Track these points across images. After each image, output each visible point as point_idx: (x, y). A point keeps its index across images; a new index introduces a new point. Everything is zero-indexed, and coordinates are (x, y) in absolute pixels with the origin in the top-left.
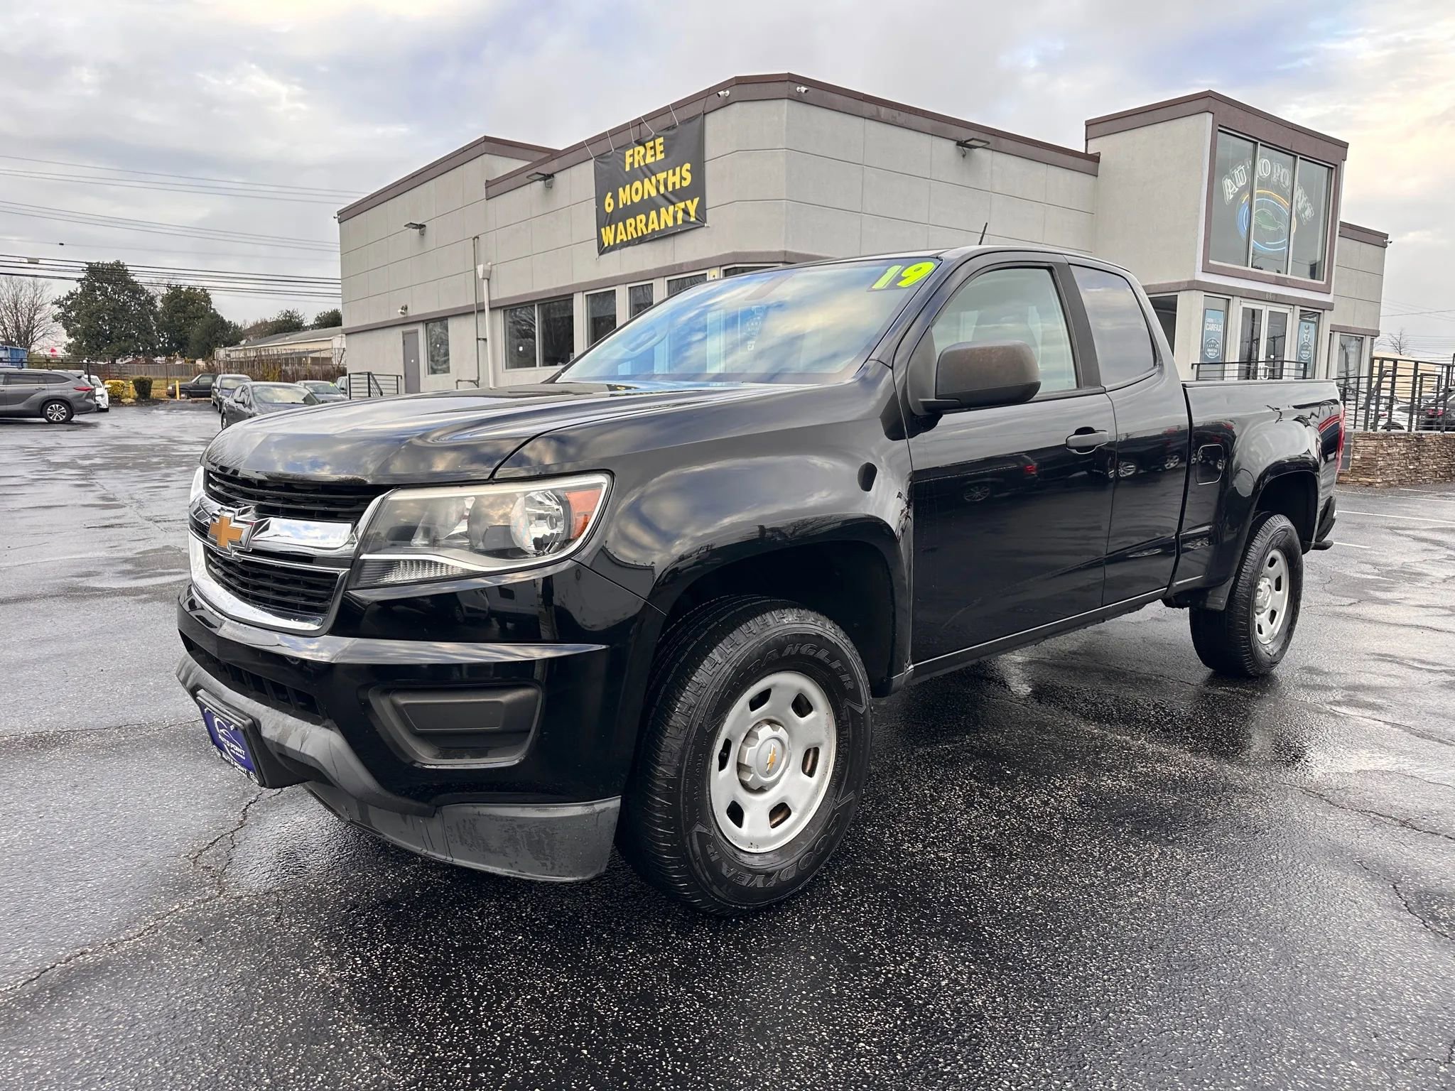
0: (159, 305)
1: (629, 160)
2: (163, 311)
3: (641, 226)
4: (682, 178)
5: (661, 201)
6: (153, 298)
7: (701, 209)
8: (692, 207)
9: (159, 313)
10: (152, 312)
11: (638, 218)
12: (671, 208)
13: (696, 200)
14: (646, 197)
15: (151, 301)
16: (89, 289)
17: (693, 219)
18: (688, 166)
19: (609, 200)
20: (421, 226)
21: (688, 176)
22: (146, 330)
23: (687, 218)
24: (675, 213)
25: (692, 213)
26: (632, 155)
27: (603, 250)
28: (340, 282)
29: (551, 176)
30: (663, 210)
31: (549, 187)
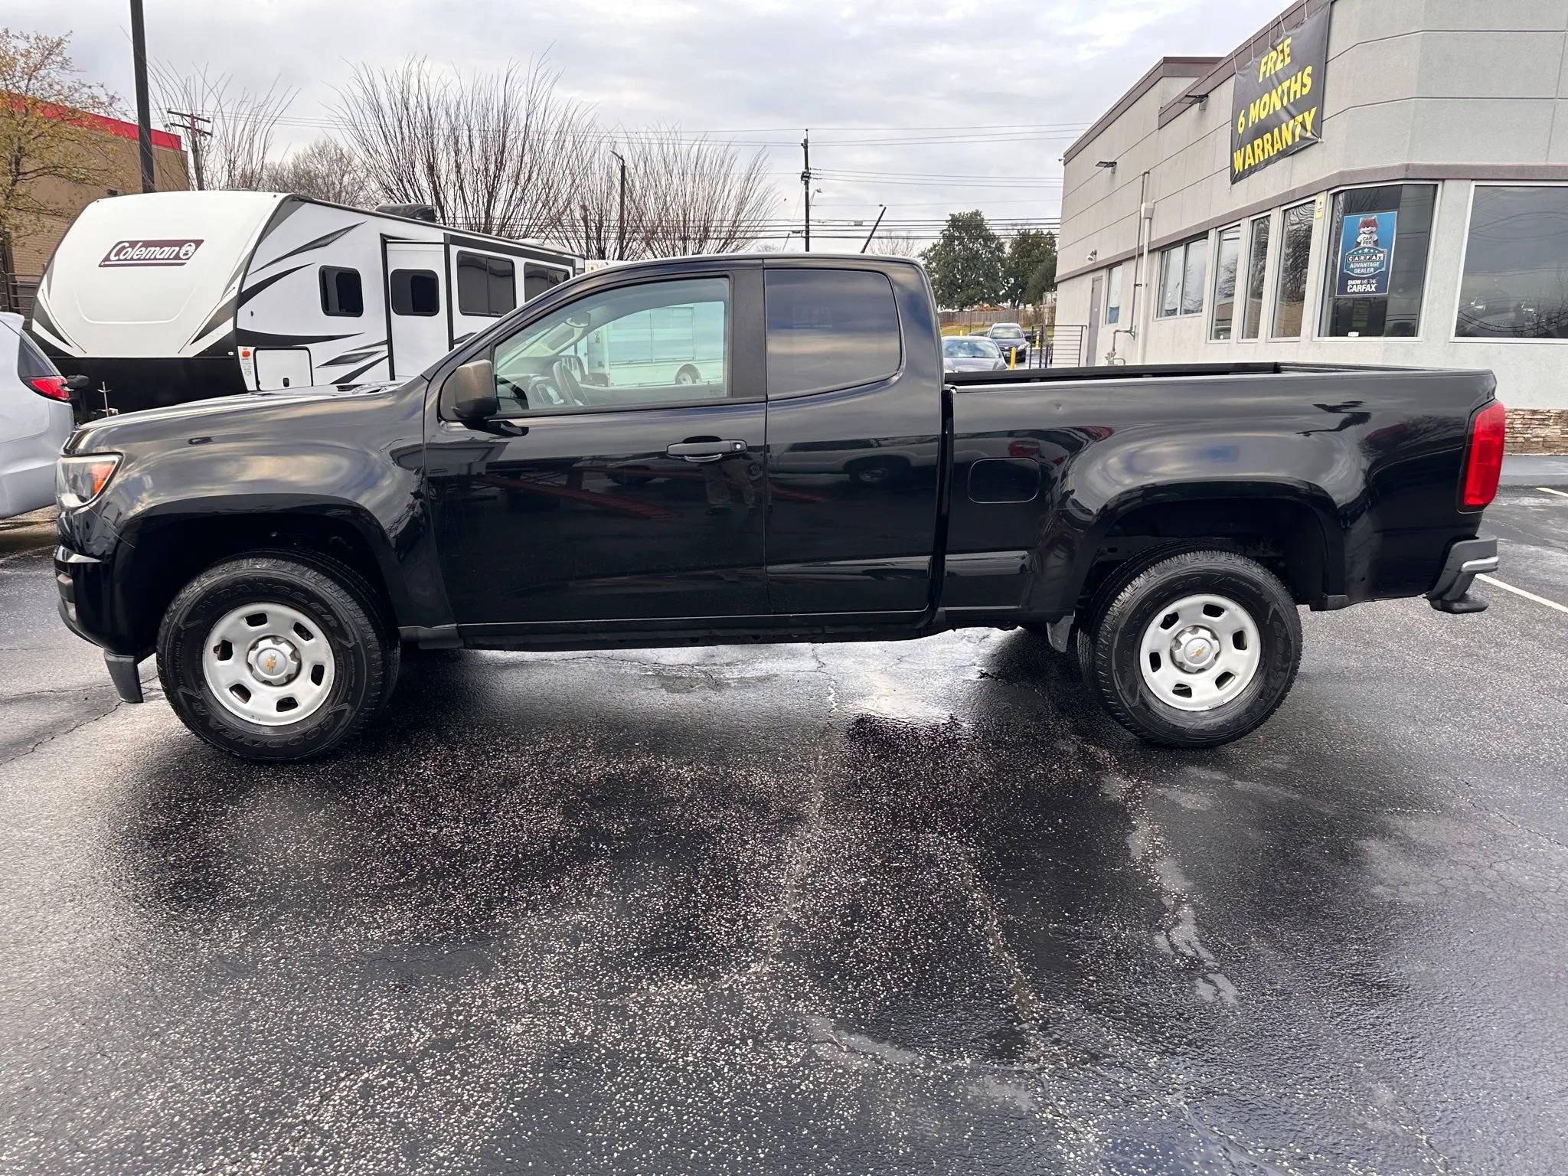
0: (1008, 250)
1: (1263, 69)
2: (1011, 258)
3: (1268, 146)
4: (1303, 85)
5: (1284, 116)
6: (1002, 245)
7: (1318, 122)
8: (1309, 118)
9: (1005, 260)
10: (1000, 259)
11: (1265, 137)
12: (1291, 123)
13: (1314, 110)
14: (1271, 112)
15: (1000, 248)
16: (949, 239)
17: (1309, 135)
18: (1309, 70)
19: (1242, 119)
20: (1113, 164)
21: (1308, 81)
22: (991, 276)
23: (1304, 134)
24: (1295, 127)
25: (1309, 127)
26: (1266, 63)
27: (1236, 178)
28: (1059, 221)
29: (1207, 96)
30: (1284, 126)
31: (1203, 109)
